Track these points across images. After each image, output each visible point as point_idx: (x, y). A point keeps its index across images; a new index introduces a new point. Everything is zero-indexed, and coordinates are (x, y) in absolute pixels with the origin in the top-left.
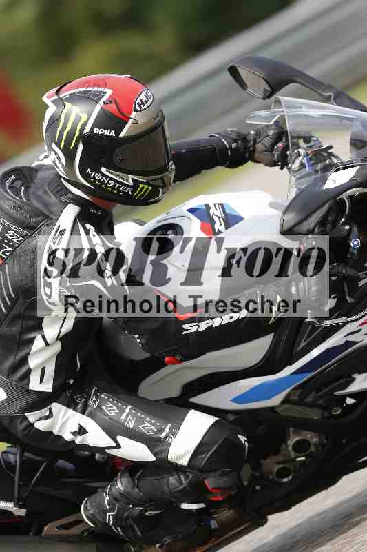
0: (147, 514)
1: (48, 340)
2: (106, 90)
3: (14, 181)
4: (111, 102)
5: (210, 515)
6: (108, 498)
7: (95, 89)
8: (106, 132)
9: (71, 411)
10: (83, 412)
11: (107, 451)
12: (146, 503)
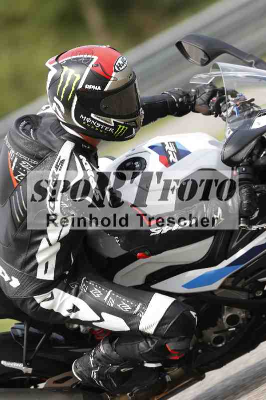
0: (122, 370)
1: (51, 242)
2: (93, 57)
3: (25, 125)
4: (97, 65)
5: (165, 372)
6: (92, 359)
7: (85, 56)
8: (94, 87)
9: (67, 295)
10: (76, 295)
11: (93, 323)
12: (122, 362)
